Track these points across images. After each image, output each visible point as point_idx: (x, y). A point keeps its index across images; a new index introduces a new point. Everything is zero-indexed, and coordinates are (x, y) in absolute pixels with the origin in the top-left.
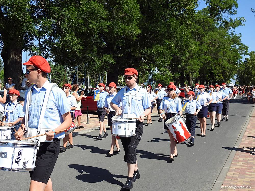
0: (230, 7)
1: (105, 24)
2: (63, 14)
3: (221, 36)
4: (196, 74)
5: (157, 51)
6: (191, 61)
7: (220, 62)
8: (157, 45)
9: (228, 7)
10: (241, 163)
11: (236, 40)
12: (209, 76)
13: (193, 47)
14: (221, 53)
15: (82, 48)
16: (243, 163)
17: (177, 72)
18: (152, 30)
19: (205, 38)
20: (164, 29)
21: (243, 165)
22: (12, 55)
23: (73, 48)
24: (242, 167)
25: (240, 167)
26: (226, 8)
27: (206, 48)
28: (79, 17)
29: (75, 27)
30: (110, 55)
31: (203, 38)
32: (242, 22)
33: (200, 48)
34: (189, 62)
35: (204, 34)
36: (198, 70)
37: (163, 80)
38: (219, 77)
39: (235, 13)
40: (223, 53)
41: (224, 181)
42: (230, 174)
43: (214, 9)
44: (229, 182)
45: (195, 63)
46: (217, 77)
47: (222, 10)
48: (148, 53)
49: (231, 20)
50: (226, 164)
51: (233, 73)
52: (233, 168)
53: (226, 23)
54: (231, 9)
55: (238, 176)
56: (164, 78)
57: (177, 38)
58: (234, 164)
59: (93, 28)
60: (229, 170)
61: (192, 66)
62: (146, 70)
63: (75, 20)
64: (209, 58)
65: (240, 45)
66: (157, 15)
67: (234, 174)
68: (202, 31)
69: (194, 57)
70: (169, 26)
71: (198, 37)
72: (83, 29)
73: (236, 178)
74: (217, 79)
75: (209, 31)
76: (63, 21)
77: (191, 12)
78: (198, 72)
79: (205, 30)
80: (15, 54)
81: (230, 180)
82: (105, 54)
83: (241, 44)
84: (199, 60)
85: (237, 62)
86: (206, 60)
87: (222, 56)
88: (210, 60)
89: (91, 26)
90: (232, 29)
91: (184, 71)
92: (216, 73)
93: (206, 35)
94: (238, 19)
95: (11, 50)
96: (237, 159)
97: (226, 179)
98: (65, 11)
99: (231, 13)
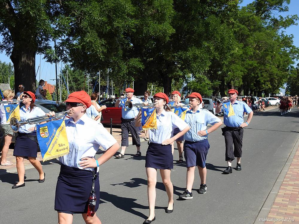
0: (280, 3)
1: (133, 22)
2: (84, 11)
3: (269, 37)
4: (239, 82)
5: (194, 55)
6: (233, 67)
7: (268, 68)
8: (194, 47)
9: (278, 3)
10: (292, 187)
11: (287, 41)
12: (254, 85)
13: (236, 50)
14: (269, 57)
15: (105, 51)
16: (294, 187)
17: (217, 79)
18: (188, 30)
19: (251, 40)
20: (202, 29)
21: (293, 189)
22: (24, 58)
23: (95, 50)
24: (293, 192)
25: (290, 192)
26: (276, 4)
27: (250, 51)
28: (102, 13)
29: (98, 25)
30: (137, 59)
31: (247, 40)
32: (294, 20)
33: (244, 51)
34: (231, 67)
35: (248, 35)
36: (241, 77)
37: (200, 89)
38: (266, 86)
39: (286, 10)
40: (272, 57)
41: (272, 208)
42: (278, 200)
43: (262, 5)
44: (277, 210)
45: (237, 69)
46: (263, 86)
47: (271, 6)
48: (182, 57)
49: (282, 18)
50: (274, 188)
51: (282, 80)
52: (282, 194)
53: (275, 21)
54: (281, 5)
55: (288, 203)
56: (202, 86)
57: (218, 39)
58: (284, 189)
59: (118, 27)
60: (277, 195)
61: (234, 72)
62: (180, 76)
63: (97, 17)
64: (255, 63)
65: (291, 48)
66: (193, 12)
67: (283, 200)
68: (246, 31)
69: (236, 62)
70: (207, 25)
71: (241, 38)
72: (106, 28)
73: (286, 206)
74: (263, 88)
75: (254, 30)
76: (83, 19)
77: (233, 9)
78: (241, 80)
79: (250, 30)
80: (27, 57)
81: (279, 207)
82: (132, 57)
83: (293, 47)
84: (243, 65)
85: (288, 68)
86: (251, 65)
87: (270, 61)
88: (255, 66)
89: (116, 24)
90: (283, 29)
91: (225, 78)
92: (262, 81)
93: (252, 35)
94: (290, 17)
95: (23, 52)
96: (287, 183)
97: (274, 206)
98: (86, 7)
99: (282, 9)
